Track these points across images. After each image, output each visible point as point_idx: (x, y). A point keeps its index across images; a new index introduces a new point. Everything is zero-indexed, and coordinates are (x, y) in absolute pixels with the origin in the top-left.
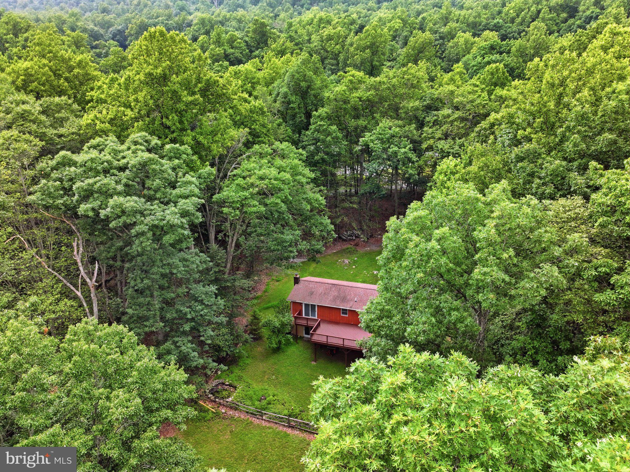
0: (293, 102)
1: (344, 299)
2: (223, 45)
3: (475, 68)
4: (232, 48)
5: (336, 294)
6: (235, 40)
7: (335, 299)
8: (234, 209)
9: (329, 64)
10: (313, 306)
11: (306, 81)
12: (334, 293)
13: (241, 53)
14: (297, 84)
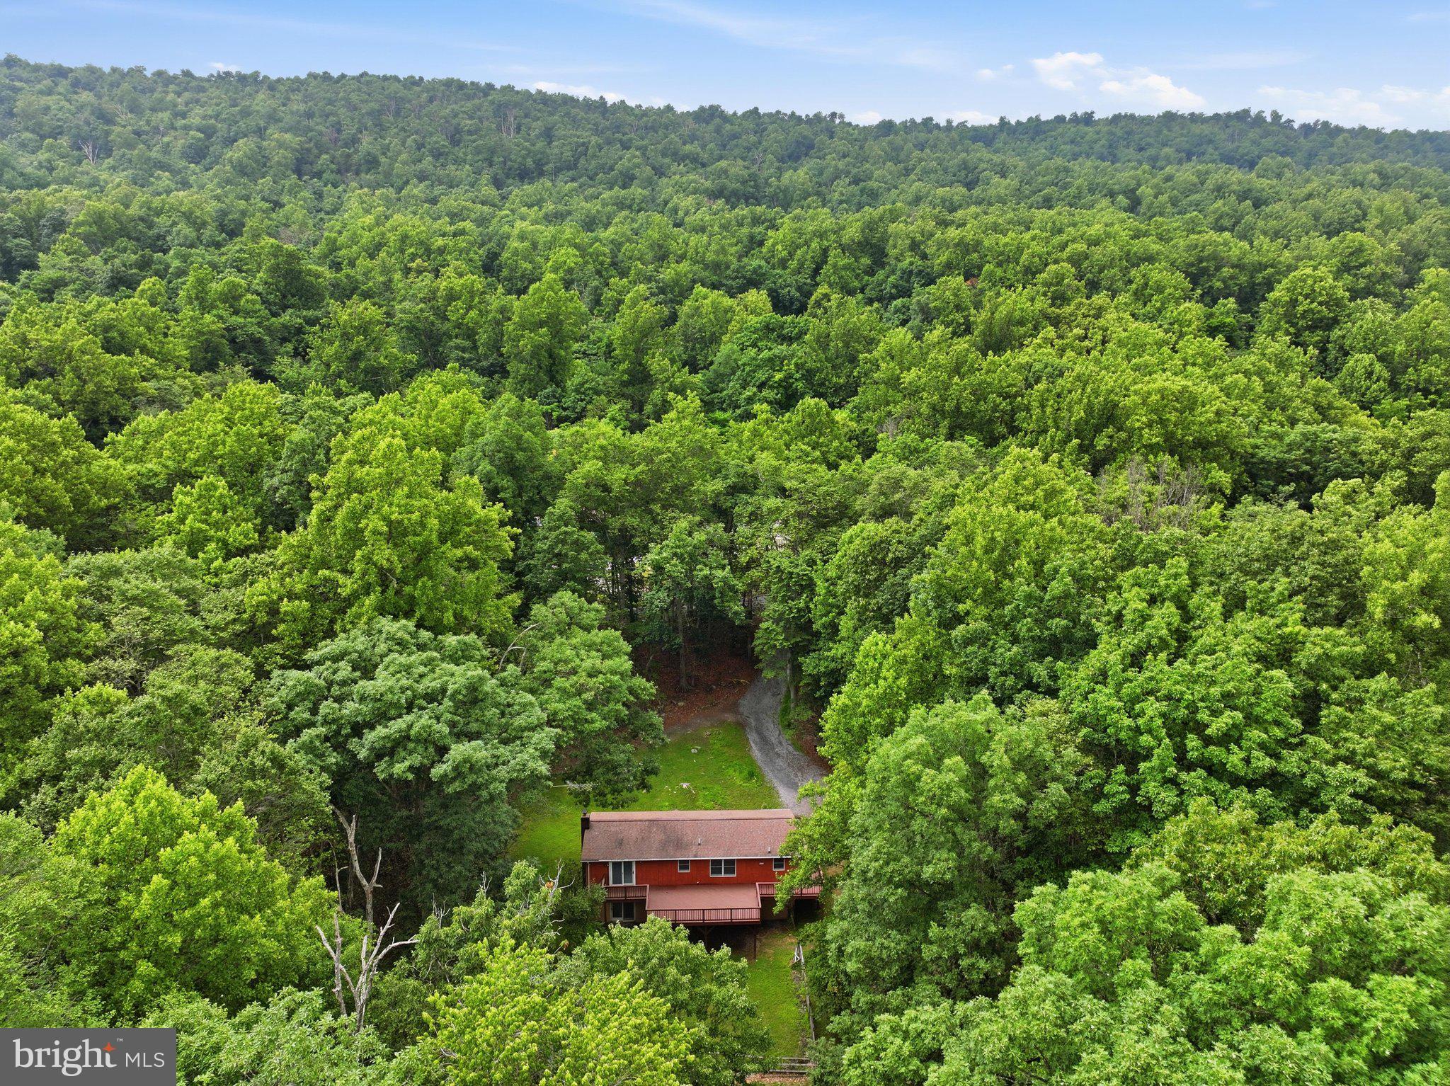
0: (504, 489)
1: (679, 844)
2: (213, 307)
3: (748, 369)
4: (236, 313)
5: (662, 836)
6: (241, 296)
7: (664, 845)
8: (564, 729)
9: (457, 347)
10: (628, 864)
11: (524, 450)
12: (657, 837)
13: (259, 325)
14: (510, 458)
